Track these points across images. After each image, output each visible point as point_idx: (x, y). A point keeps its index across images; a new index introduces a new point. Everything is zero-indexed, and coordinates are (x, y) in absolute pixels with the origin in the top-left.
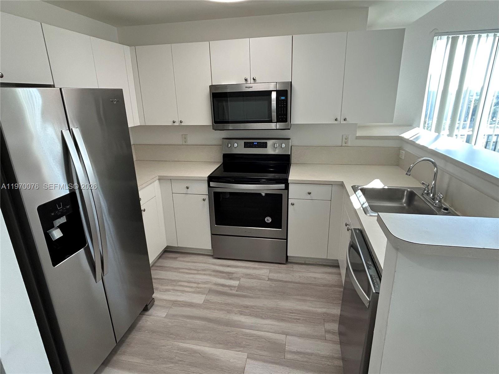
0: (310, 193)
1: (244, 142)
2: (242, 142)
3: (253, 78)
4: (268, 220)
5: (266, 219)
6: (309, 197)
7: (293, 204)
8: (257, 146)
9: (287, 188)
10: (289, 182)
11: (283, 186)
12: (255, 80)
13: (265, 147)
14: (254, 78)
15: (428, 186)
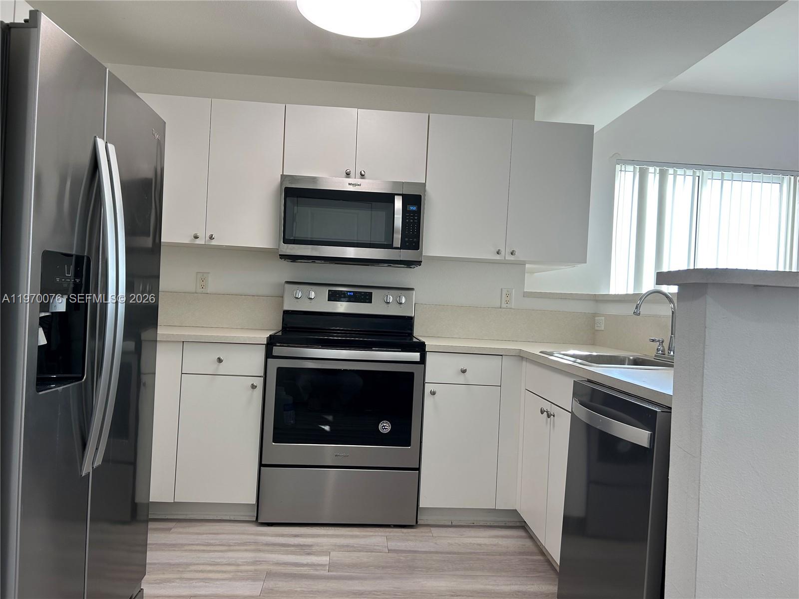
0: (464, 371)
1: (329, 290)
2: (325, 291)
3: (361, 172)
4: (385, 427)
5: (380, 426)
6: (461, 379)
7: (433, 393)
8: (353, 300)
9: (423, 361)
10: (426, 350)
11: (416, 356)
12: (364, 175)
13: (367, 301)
14: (363, 173)
15: (663, 342)
